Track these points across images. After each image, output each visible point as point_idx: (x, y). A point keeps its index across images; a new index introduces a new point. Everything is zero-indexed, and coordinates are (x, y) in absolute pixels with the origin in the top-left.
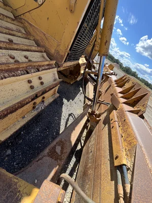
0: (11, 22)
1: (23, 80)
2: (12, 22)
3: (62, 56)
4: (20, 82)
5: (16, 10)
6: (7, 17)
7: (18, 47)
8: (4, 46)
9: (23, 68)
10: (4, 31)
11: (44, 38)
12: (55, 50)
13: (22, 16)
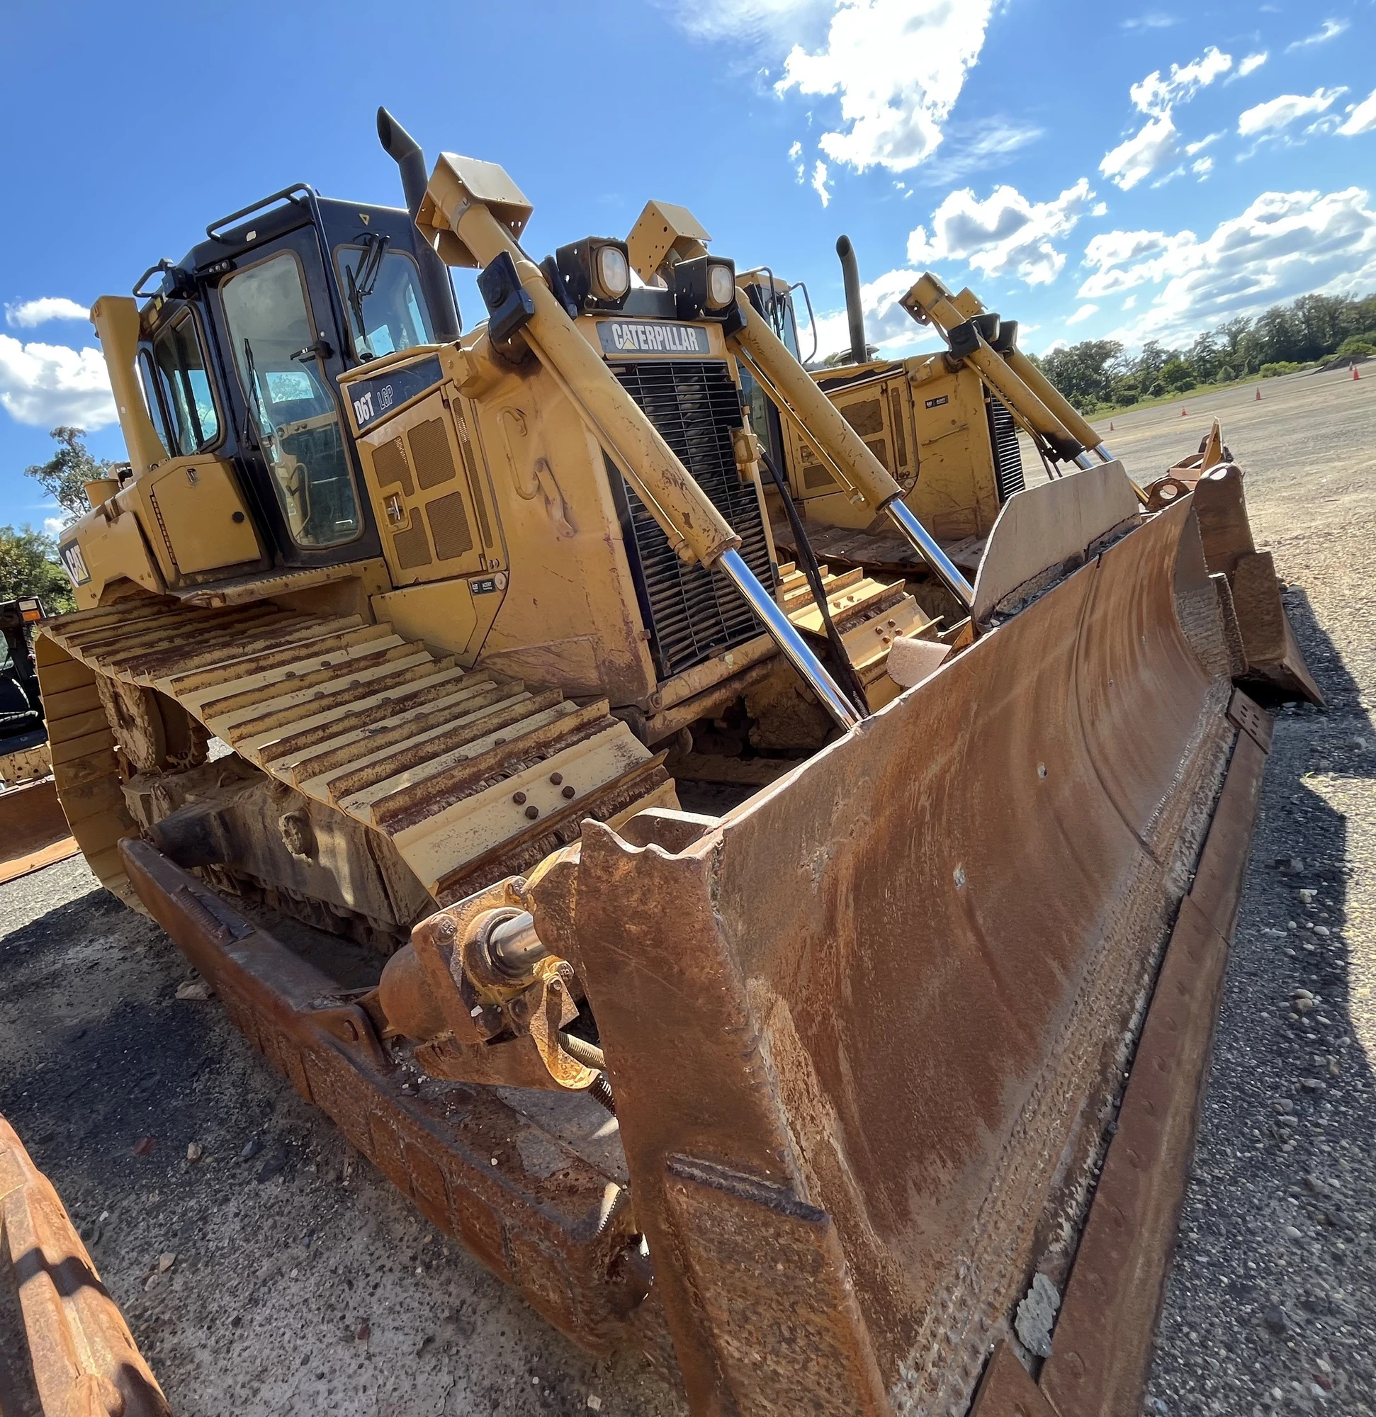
0: (456, 688)
1: (496, 800)
2: (460, 686)
3: (629, 666)
4: (489, 807)
5: (466, 651)
6: (443, 684)
7: (476, 732)
8: (443, 746)
9: (491, 768)
10: (442, 719)
11: (551, 658)
12: (597, 667)
13: (484, 653)
